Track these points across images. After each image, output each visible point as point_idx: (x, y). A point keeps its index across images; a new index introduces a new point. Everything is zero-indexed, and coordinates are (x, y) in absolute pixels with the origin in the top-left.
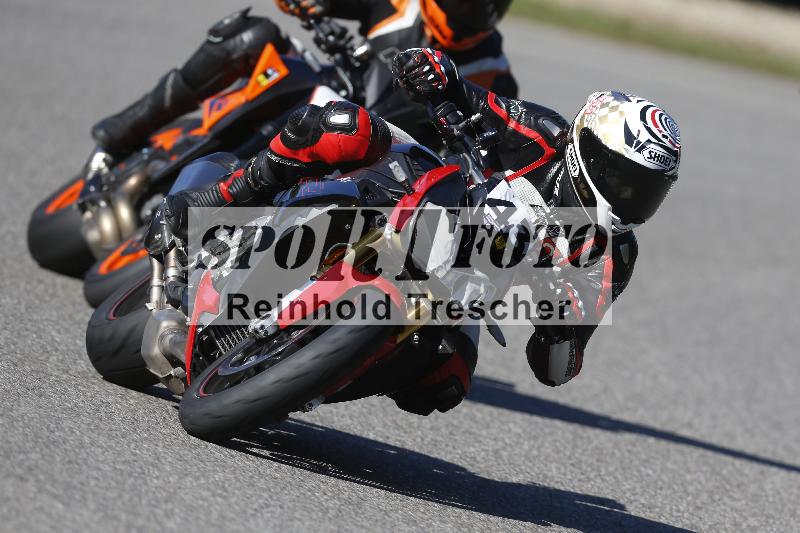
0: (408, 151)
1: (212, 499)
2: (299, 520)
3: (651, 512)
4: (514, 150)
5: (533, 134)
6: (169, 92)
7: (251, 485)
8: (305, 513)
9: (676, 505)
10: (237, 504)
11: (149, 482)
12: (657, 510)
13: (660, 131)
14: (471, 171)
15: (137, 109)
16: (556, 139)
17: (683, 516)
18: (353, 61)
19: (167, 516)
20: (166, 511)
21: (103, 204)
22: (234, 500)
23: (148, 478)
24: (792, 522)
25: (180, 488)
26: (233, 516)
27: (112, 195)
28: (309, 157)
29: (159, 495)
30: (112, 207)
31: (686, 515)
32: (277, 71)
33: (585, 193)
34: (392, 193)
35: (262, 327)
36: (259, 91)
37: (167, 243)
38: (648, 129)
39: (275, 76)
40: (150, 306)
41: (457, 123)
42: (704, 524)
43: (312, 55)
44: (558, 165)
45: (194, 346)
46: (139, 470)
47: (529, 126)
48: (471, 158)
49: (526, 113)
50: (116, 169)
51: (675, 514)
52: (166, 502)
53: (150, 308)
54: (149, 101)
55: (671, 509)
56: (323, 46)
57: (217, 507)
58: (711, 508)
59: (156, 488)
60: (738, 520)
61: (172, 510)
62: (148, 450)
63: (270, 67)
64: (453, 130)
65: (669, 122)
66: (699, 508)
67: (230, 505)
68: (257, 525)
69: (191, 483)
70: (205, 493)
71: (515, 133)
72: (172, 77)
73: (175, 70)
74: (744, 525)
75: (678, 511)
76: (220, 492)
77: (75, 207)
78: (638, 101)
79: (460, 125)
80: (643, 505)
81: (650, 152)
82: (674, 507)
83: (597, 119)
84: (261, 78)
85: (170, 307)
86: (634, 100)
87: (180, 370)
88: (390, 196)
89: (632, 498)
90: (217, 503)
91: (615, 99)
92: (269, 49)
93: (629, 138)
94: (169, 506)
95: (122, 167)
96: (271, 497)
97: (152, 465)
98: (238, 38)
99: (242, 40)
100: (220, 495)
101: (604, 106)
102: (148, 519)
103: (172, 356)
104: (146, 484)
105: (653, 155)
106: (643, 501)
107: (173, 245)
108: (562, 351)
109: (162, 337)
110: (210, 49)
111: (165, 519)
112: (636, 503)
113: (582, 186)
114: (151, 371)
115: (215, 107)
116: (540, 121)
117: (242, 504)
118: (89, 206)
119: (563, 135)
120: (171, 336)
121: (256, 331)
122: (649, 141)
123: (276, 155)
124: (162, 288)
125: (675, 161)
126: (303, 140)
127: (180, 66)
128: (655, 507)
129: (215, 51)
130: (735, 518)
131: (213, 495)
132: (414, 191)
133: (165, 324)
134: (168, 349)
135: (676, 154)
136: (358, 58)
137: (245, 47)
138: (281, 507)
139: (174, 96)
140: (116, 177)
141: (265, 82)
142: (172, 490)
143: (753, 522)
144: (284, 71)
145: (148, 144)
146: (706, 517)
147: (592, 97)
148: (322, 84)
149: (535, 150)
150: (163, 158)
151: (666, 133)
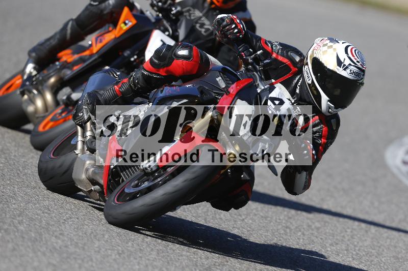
0: (221, 70)
1: (42, 214)
2: (87, 225)
3: (266, 220)
4: (275, 69)
5: (285, 60)
6: (69, 31)
7: (62, 207)
8: (90, 222)
9: (279, 217)
10: (55, 217)
11: (10, 206)
12: (269, 219)
13: (356, 59)
14: (258, 82)
15: (52, 41)
16: (297, 63)
17: (282, 222)
18: (172, 16)
19: (19, 223)
20: (19, 221)
21: (35, 92)
22: (54, 215)
23: (10, 204)
24: (338, 225)
25: (26, 209)
26: (53, 223)
27: (40, 88)
28: (165, 73)
29: (15, 213)
30: (41, 93)
31: (284, 221)
32: (130, 21)
33: (315, 92)
34: (215, 93)
35: (150, 166)
36: (122, 32)
37: (86, 117)
38: (349, 58)
39: (130, 24)
40: (77, 152)
41: (250, 55)
42: (293, 225)
43: (151, 13)
44: (299, 77)
45: (109, 176)
46: (6, 200)
47: (283, 56)
48: (258, 74)
49: (282, 49)
50: (41, 73)
51: (278, 221)
52: (19, 216)
53: (77, 153)
54: (58, 36)
55: (276, 218)
56: (155, 8)
57: (45, 218)
58: (296, 218)
59: (14, 209)
60: (310, 224)
61: (22, 220)
62: (9, 190)
63: (127, 20)
64: (248, 60)
65: (360, 54)
66: (290, 218)
67: (51, 218)
68: (65, 228)
69: (32, 206)
70: (39, 212)
71: (276, 59)
72: (70, 23)
73: (72, 20)
74: (313, 227)
75: (280, 219)
76: (46, 211)
77: (18, 92)
78: (343, 43)
79: (252, 57)
80: (262, 217)
81: (350, 70)
82: (278, 218)
83: (321, 52)
84: (123, 25)
85: (88, 152)
86: (341, 42)
87: (97, 187)
88: (214, 94)
89: (256, 213)
90: (45, 217)
91: (331, 42)
92: (126, 10)
93: (339, 63)
94: (21, 218)
95: (45, 72)
96: (72, 213)
97: (12, 197)
98: (107, 3)
99: (109, 4)
100: (46, 213)
101: (324, 45)
102: (10, 225)
103: (93, 180)
104: (8, 207)
105: (352, 72)
106: (261, 214)
107: (89, 119)
108: (302, 177)
109: (87, 170)
110: (92, 8)
111: (19, 225)
112: (258, 216)
113: (313, 88)
114: (79, 187)
115: (99, 40)
116: (289, 53)
117: (58, 217)
118: (26, 92)
119: (302, 61)
120: (92, 169)
121: (146, 169)
122: (350, 64)
123: (147, 71)
124: (83, 142)
125: (364, 75)
126: (162, 63)
127: (74, 17)
128: (268, 217)
129: (94, 10)
130: (308, 223)
131: (43, 213)
132: (229, 93)
133: (88, 162)
134: (91, 176)
135: (363, 71)
136: (173, 14)
137: (111, 7)
138: (78, 219)
139: (72, 34)
140: (43, 77)
141: (125, 28)
142: (22, 210)
143: (317, 225)
144: (134, 21)
145: (58, 60)
146: (294, 223)
147: (318, 40)
148: (156, 29)
149: (287, 69)
150: (68, 68)
151: (358, 60)
